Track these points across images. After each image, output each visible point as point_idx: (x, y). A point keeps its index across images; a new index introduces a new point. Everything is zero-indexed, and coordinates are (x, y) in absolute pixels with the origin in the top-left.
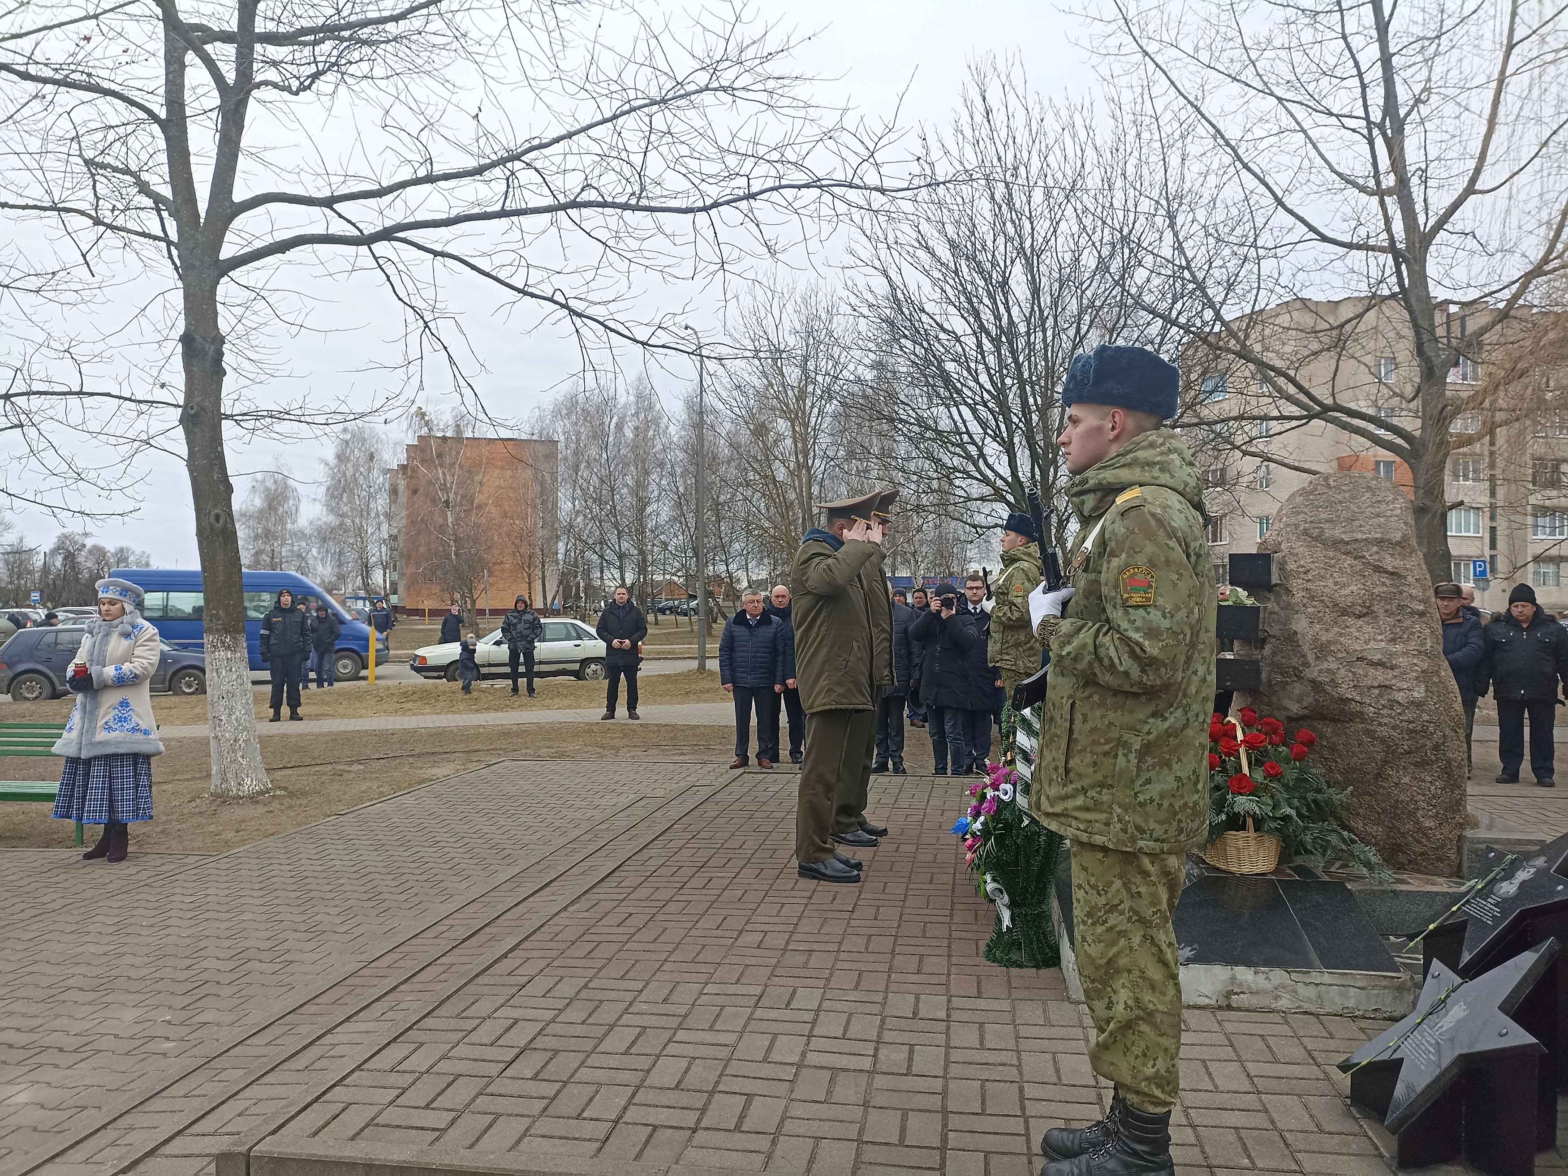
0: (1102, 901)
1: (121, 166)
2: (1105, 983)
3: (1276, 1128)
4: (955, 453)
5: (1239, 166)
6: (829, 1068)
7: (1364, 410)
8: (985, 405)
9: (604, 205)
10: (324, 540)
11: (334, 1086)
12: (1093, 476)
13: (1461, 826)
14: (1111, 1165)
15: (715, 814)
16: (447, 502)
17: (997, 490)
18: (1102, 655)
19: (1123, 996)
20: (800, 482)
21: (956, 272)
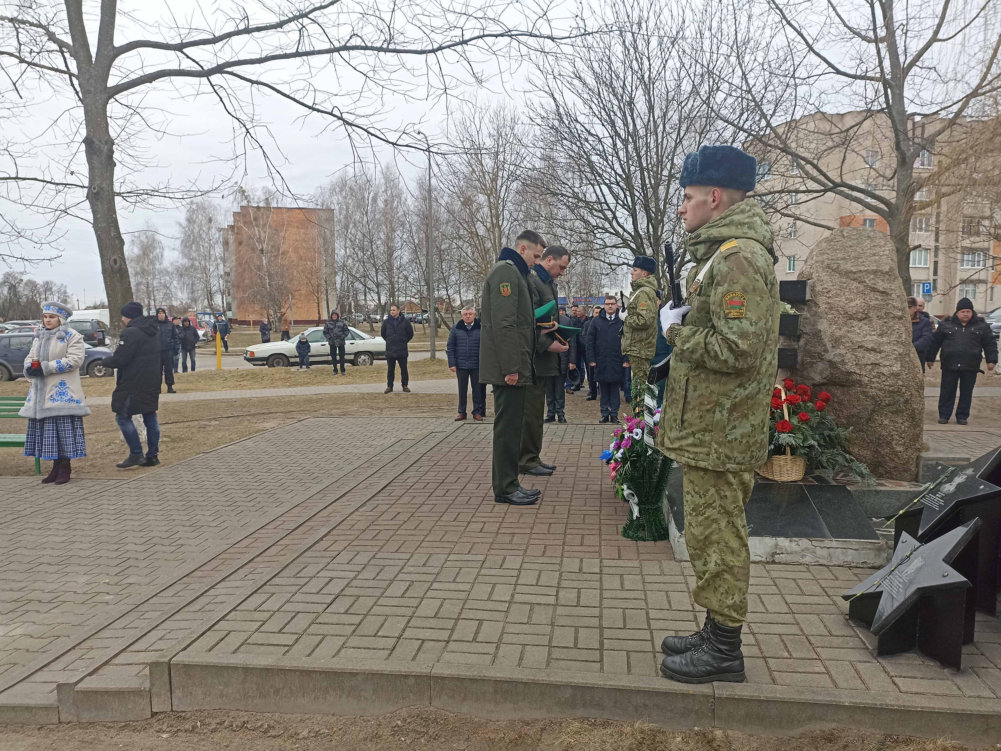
0: (703, 501)
1: (35, 22)
2: (703, 550)
3: (804, 634)
4: (598, 217)
5: (784, 22)
6: (529, 604)
7: (859, 186)
8: (618, 184)
9: (366, 48)
10: (181, 275)
11: (219, 621)
12: (704, 233)
13: (919, 450)
14: (705, 658)
15: (447, 450)
16: (262, 250)
17: (624, 240)
18: (710, 349)
19: (714, 558)
20: (494, 236)
21: (599, 95)
